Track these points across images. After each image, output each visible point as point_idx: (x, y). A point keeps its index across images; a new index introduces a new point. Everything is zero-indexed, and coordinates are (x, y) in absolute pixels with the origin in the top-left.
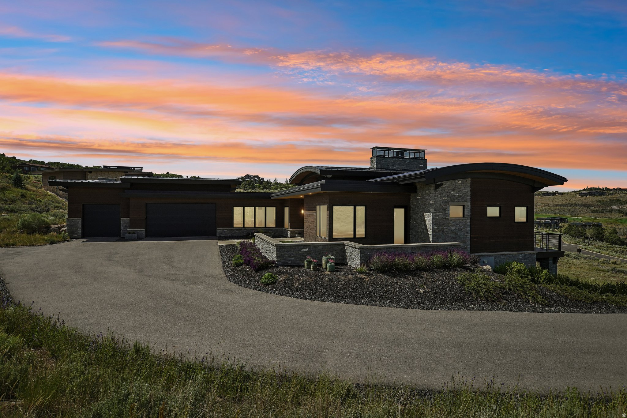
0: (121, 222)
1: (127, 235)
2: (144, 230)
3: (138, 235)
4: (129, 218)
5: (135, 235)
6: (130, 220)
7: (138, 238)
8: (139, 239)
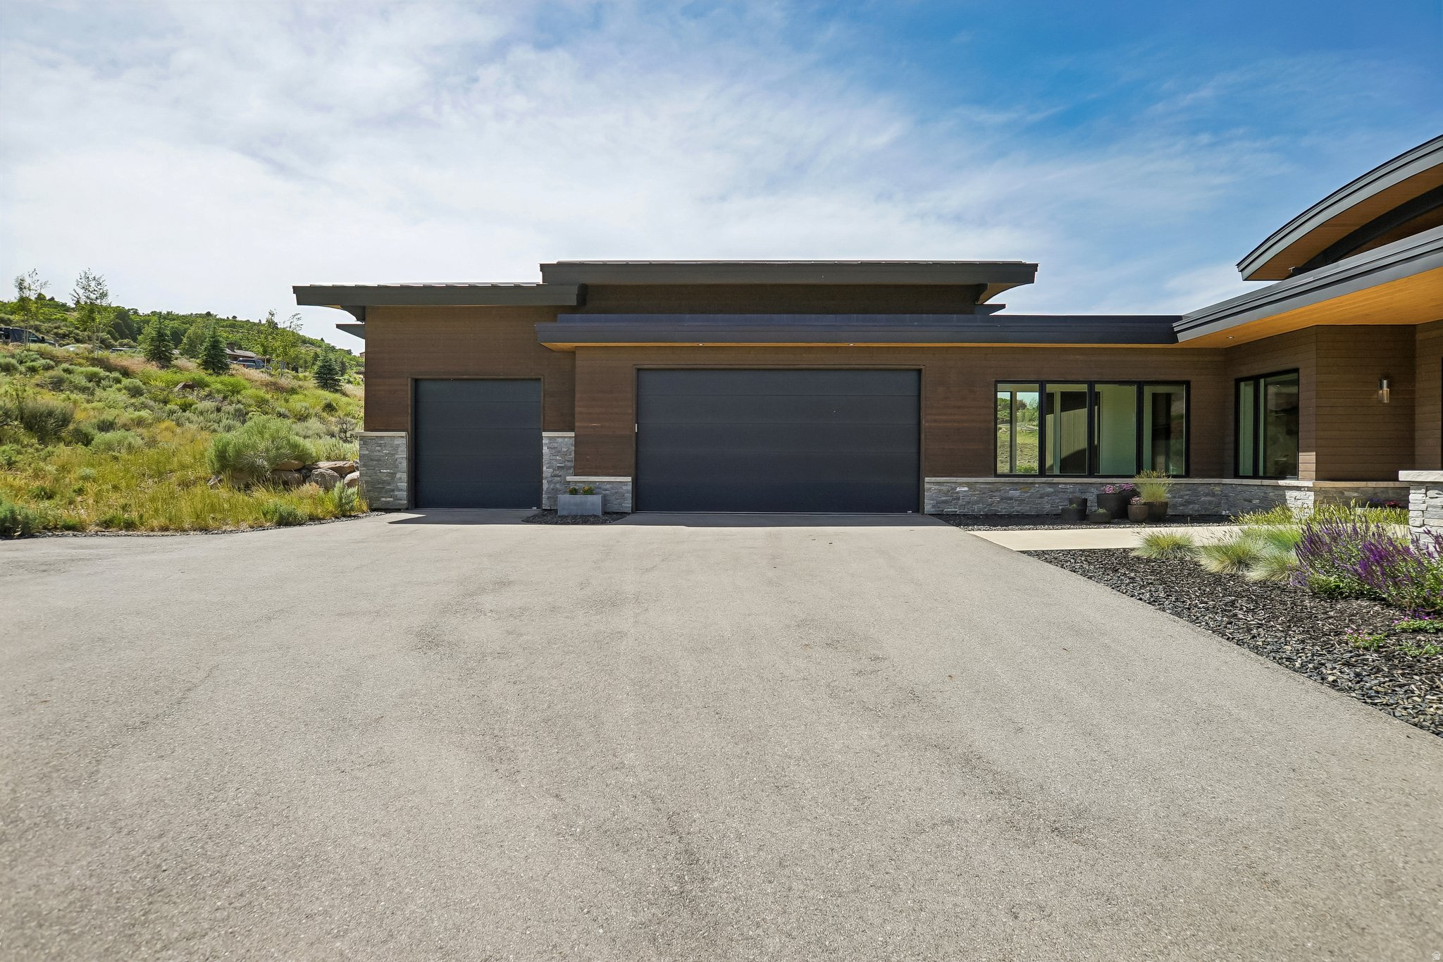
0: (545, 450)
1: (565, 498)
2: (629, 479)
3: (605, 501)
4: (572, 434)
5: (596, 499)
6: (578, 442)
7: (605, 513)
8: (610, 515)
